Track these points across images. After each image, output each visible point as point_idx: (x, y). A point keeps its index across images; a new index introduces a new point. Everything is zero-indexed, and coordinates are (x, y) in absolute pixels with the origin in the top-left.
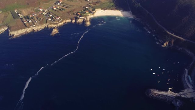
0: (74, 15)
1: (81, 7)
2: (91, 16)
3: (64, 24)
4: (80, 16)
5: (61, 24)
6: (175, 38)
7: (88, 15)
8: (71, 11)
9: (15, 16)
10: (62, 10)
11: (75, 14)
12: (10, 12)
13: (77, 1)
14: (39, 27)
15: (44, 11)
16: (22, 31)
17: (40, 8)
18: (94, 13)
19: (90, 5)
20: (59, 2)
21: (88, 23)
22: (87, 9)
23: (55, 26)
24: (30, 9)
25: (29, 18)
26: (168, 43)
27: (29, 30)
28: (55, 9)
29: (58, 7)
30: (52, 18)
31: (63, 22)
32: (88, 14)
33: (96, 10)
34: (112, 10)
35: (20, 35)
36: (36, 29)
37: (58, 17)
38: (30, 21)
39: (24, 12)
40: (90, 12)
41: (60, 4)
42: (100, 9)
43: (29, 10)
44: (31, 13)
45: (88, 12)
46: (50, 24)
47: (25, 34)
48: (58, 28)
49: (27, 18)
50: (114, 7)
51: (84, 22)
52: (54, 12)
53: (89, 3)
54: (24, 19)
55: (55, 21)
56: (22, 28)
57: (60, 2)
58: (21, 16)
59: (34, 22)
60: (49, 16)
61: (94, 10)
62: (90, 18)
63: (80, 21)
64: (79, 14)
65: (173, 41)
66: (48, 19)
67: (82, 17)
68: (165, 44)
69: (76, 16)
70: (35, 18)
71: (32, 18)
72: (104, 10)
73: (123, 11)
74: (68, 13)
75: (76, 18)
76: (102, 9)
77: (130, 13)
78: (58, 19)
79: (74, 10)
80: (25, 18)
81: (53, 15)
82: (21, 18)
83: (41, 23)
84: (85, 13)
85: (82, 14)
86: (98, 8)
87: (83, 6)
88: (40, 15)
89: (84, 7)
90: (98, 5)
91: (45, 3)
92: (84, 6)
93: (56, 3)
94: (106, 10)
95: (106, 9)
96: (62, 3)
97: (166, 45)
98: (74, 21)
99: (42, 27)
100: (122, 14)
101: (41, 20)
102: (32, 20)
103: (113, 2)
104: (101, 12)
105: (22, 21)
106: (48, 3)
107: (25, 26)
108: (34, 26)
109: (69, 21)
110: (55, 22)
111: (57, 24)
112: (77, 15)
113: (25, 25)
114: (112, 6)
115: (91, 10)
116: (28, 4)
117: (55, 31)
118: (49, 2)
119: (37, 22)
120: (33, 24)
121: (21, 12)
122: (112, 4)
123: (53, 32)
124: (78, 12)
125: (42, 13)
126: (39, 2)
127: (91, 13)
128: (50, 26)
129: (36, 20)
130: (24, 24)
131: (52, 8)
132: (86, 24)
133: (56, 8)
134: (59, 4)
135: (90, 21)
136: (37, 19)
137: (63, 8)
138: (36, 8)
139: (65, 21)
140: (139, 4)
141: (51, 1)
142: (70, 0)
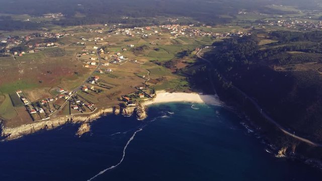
0: (119, 100)
1: (131, 87)
2: (148, 103)
3: (101, 115)
4: (129, 103)
5: (95, 116)
6: (298, 140)
7: (143, 101)
8: (113, 95)
9: (16, 102)
10: (99, 92)
11: (121, 99)
12: (7, 96)
13: (124, 78)
14: (55, 122)
15: (67, 94)
16: (26, 128)
17: (61, 89)
18: (153, 97)
19: (146, 83)
20: (93, 79)
21: (143, 115)
22: (141, 90)
23: (85, 120)
24: (44, 90)
25: (39, 106)
26: (285, 150)
27: (38, 126)
28: (86, 90)
29: (92, 88)
30: (80, 106)
31: (99, 113)
32: (142, 98)
33: (157, 92)
34: (184, 92)
35: (21, 134)
36: (51, 124)
37: (90, 103)
38: (42, 111)
39: (34, 96)
40: (147, 96)
41: (95, 82)
42: (163, 91)
43: (42, 91)
44: (44, 97)
45: (143, 96)
46: (76, 116)
47: (29, 132)
48: (89, 123)
49: (37, 105)
50: (187, 88)
51: (135, 113)
52: (83, 95)
53: (145, 80)
54: (31, 108)
55: (84, 110)
56: (26, 123)
57: (96, 79)
58: (26, 102)
59: (48, 112)
60: (75, 101)
61: (154, 92)
62: (146, 106)
63: (129, 110)
64: (127, 98)
65: (294, 148)
66: (73, 108)
67: (133, 105)
68: (281, 152)
69: (122, 102)
70: (51, 106)
71: (45, 105)
72: (171, 92)
73: (203, 95)
74: (108, 96)
75: (122, 106)
76: (167, 91)
77: (216, 98)
78: (90, 107)
79: (120, 92)
80: (32, 105)
81: (82, 100)
82: (27, 106)
83: (60, 114)
84: (138, 96)
85: (133, 99)
86: (160, 88)
87: (134, 86)
88: (59, 100)
89: (136, 88)
90: (160, 84)
91: (70, 81)
92: (136, 85)
93: (89, 81)
94: (174, 93)
95: (174, 91)
96: (98, 81)
97: (283, 153)
98: (118, 111)
99: (62, 120)
100: (202, 99)
101: (60, 110)
102: (45, 108)
103: (186, 79)
104: (166, 95)
105: (28, 111)
106: (74, 81)
107: (32, 119)
108: (48, 120)
109: (110, 110)
110: (84, 113)
111: (88, 115)
112: (125, 100)
113: (32, 117)
114: (185, 86)
115: (148, 92)
116: (40, 82)
117: (85, 128)
118: (76, 79)
119: (53, 112)
120: (47, 115)
121: (27, 94)
122: (185, 83)
123: (81, 129)
124: (126, 96)
125: (63, 98)
126: (60, 80)
127: (149, 97)
128: (75, 119)
129: (52, 108)
130: (31, 115)
131: (82, 89)
132: (139, 117)
133: (89, 89)
134: (93, 82)
135: (145, 111)
136: (54, 106)
137: (101, 88)
138: (53, 89)
139: (102, 111)
140: (231, 82)
141: (79, 78)
142: (112, 76)
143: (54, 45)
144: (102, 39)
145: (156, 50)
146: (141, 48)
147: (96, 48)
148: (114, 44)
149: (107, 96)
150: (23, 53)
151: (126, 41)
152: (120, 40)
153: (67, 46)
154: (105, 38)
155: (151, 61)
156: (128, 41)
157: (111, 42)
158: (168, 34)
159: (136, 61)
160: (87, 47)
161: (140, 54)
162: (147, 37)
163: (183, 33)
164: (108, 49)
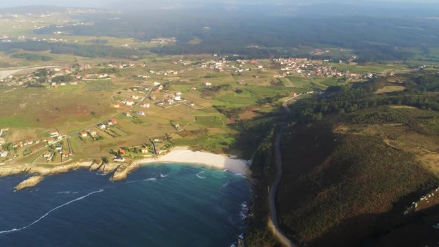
1: (146, 137)
2: (147, 160)
3: (71, 170)
4: (117, 158)
7: (142, 158)
8: (110, 145)
10: (97, 139)
13: (151, 125)
14: (8, 169)
15: (56, 138)
17: (57, 131)
18: (162, 154)
19: (172, 135)
20: (107, 122)
21: (120, 175)
22: (154, 143)
24: (34, 130)
25: (8, 148)
28: (85, 135)
29: (93, 134)
30: (55, 153)
31: (70, 166)
32: (145, 154)
34: (212, 152)
37: (70, 152)
38: (3, 155)
40: (154, 152)
41: (106, 127)
42: (186, 147)
43: (31, 132)
44: (26, 139)
45: (146, 151)
46: (38, 166)
52: (74, 141)
53: (173, 131)
55: (54, 160)
57: (110, 124)
59: (11, 156)
61: (168, 148)
63: (109, 167)
66: (44, 155)
67: (119, 160)
71: (15, 149)
72: (194, 151)
76: (192, 148)
78: (65, 156)
81: (66, 147)
83: (22, 161)
84: (140, 151)
87: (150, 137)
88: (38, 145)
89: (150, 139)
91: (77, 123)
92: (154, 136)
94: (198, 152)
95: (201, 149)
98: (95, 166)
99: (16, 169)
101: (28, 156)
102: (12, 152)
103: (237, 135)
104: (184, 153)
109: (86, 164)
110: (50, 163)
111: (52, 167)
112: (117, 153)
115: (160, 146)
116: (38, 120)
117: (31, 181)
118: (87, 121)
119: (16, 157)
121: (11, 134)
123: (25, 182)
124: (123, 148)
125: (47, 142)
126: (66, 120)
128: (35, 169)
129: (20, 153)
131: (81, 133)
132: (113, 176)
133: (89, 135)
134: (103, 127)
136: (25, 151)
137: (105, 135)
138: (48, 130)
139: (77, 164)
141: (93, 119)
142: (137, 121)
143: (108, 77)
144: (176, 73)
145: (238, 91)
146: (219, 88)
147: (156, 84)
148: (187, 80)
149: (101, 146)
150: (63, 84)
151: (206, 77)
152: (200, 75)
153: (123, 78)
154: (182, 71)
155: (214, 106)
156: (210, 77)
157: (185, 77)
158: (274, 71)
159: (193, 105)
160: (145, 83)
161: (210, 95)
162: (239, 74)
163: (299, 71)
164: (173, 86)
